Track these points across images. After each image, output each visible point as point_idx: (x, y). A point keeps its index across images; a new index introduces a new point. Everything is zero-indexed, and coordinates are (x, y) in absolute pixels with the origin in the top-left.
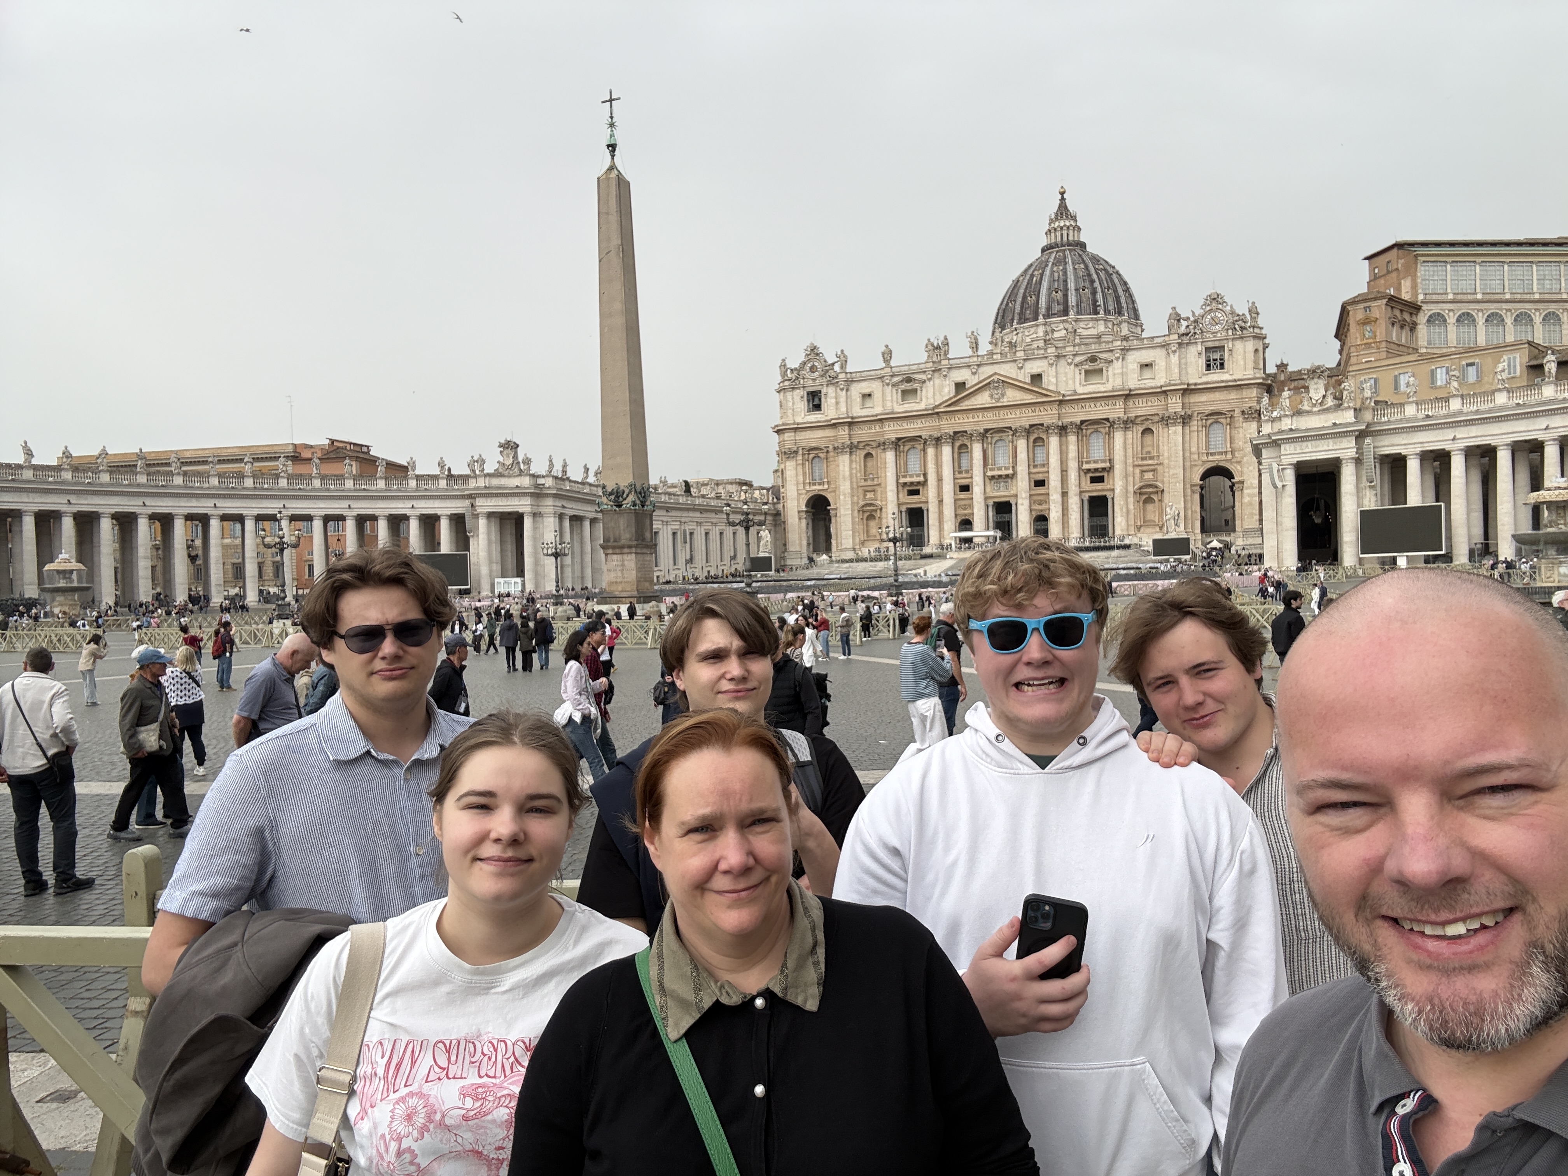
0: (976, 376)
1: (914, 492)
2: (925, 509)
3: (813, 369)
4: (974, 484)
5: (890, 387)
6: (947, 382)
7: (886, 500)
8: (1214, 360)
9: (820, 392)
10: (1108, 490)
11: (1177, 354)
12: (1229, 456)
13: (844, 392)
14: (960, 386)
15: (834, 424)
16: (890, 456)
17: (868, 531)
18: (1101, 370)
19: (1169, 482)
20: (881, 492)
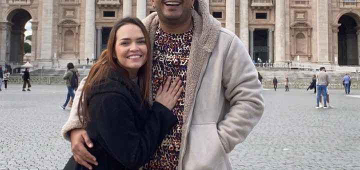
7: (85, 19)
10: (270, 25)
17: (65, 45)
19: (316, 23)
20: (81, 11)
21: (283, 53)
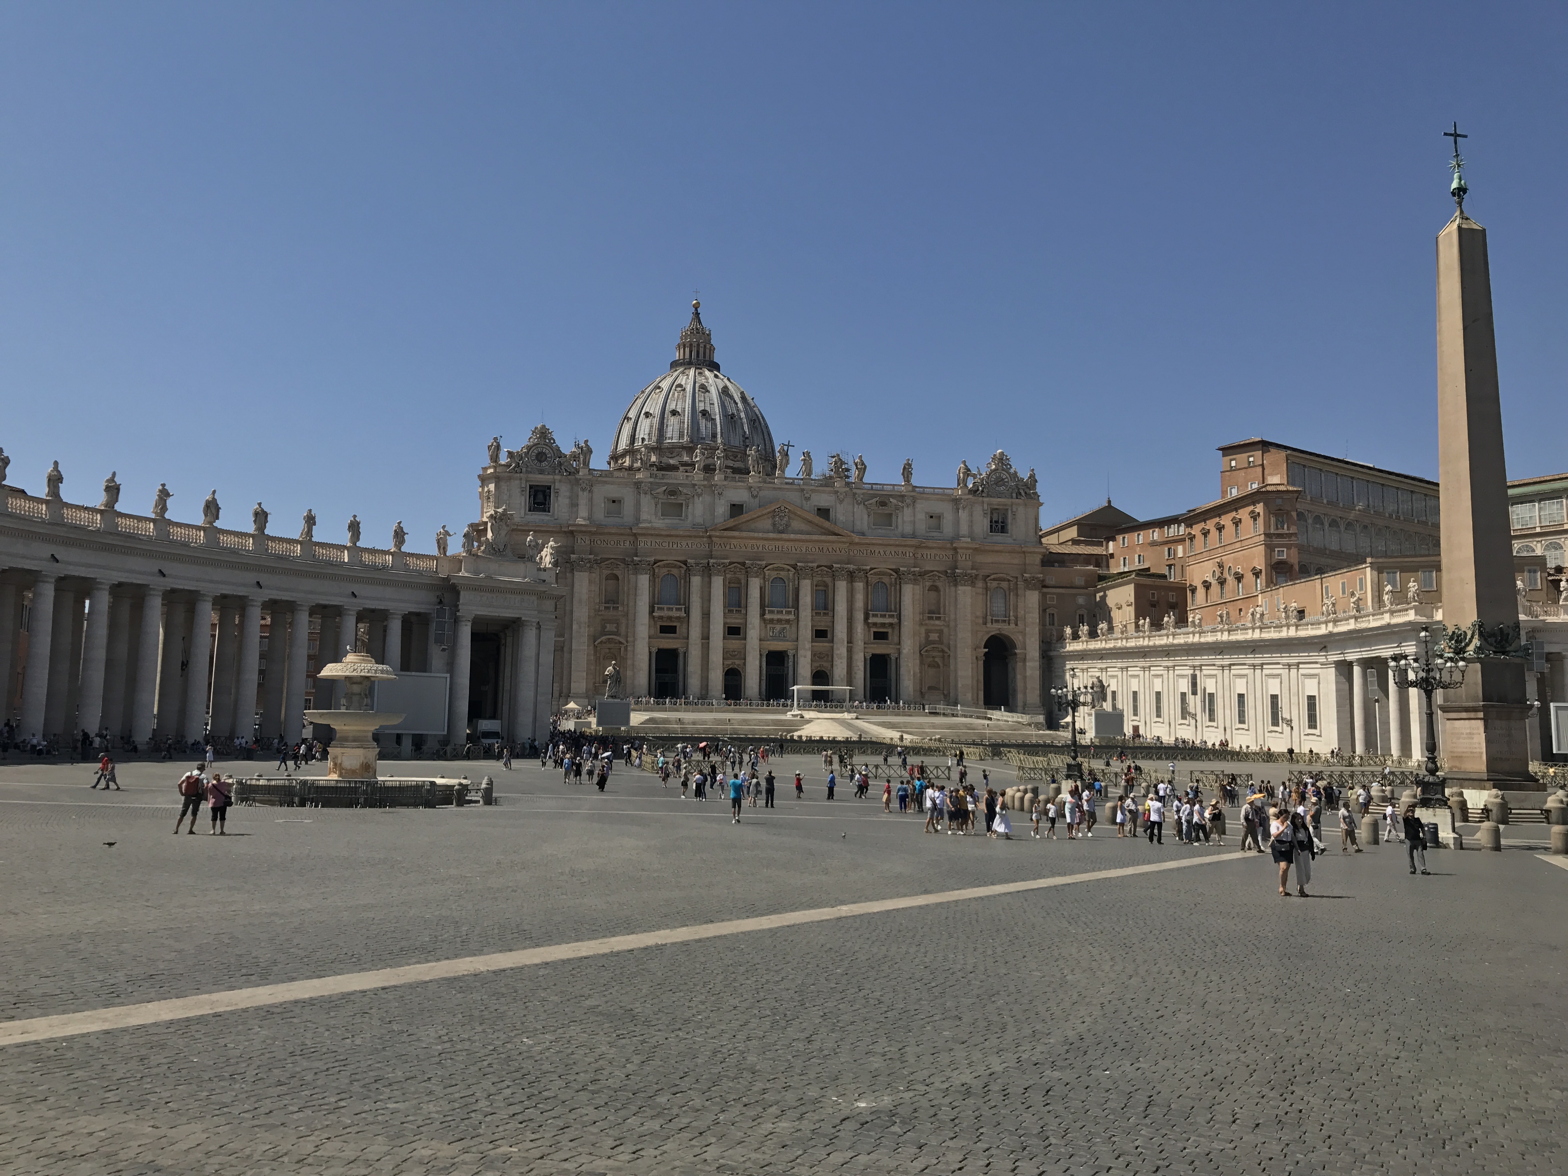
0: (757, 500)
1: (668, 630)
2: (681, 651)
3: (541, 457)
4: (749, 626)
5: (649, 497)
6: (723, 501)
7: (634, 637)
8: (996, 522)
9: (549, 488)
10: (893, 649)
11: (967, 511)
12: (1013, 626)
13: (586, 493)
14: (736, 509)
15: (572, 532)
16: (644, 581)
18: (890, 515)
19: (956, 647)
20: (627, 625)
21: (911, 689)
